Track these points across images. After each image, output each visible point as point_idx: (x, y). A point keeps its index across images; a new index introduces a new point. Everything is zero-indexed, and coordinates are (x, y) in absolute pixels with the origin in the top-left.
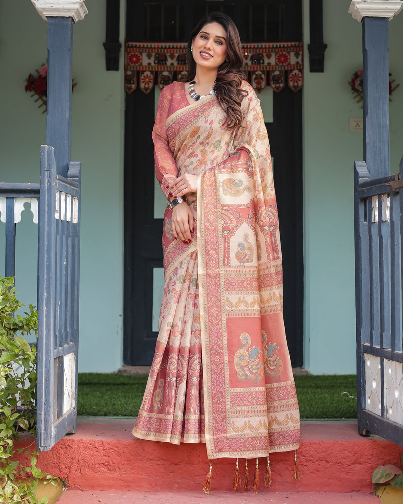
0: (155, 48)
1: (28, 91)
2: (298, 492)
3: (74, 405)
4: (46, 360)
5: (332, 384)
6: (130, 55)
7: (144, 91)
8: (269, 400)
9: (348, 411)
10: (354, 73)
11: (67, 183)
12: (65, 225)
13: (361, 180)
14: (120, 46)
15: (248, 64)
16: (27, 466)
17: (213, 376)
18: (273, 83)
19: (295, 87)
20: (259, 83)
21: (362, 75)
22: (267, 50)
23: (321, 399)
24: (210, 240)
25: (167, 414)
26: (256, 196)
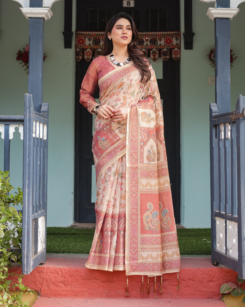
0: (93, 35)
1: (18, 61)
2: (176, 298)
3: (44, 247)
4: (27, 221)
5: (197, 234)
6: (78, 39)
7: (87, 60)
8: (163, 242)
9: (206, 250)
10: (211, 50)
11: (40, 116)
12: (39, 140)
13: (214, 114)
14: (72, 34)
15: (148, 45)
16: (17, 283)
17: (131, 227)
18: (163, 56)
19: (176, 58)
20: (154, 56)
21: (215, 51)
22: (159, 36)
23: (191, 243)
24: (133, 147)
25: (106, 254)
26: (157, 124)
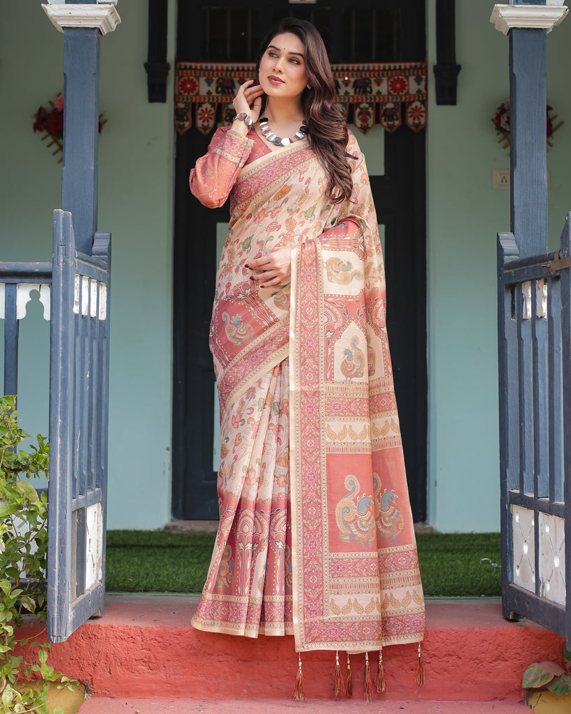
0: (217, 70)
1: (37, 131)
2: (418, 700)
3: (100, 577)
4: (60, 514)
5: (467, 547)
6: (182, 80)
7: (202, 131)
8: (382, 571)
9: (489, 585)
10: (499, 105)
11: (90, 262)
12: (88, 322)
13: (507, 259)
14: (168, 67)
15: (349, 93)
16: (34, 663)
17: (306, 535)
18: (385, 120)
19: (416, 126)
20: (364, 120)
21: (509, 110)
22: (377, 73)
23: (452, 567)
24: (307, 344)
25: (240, 596)
26: (367, 286)
